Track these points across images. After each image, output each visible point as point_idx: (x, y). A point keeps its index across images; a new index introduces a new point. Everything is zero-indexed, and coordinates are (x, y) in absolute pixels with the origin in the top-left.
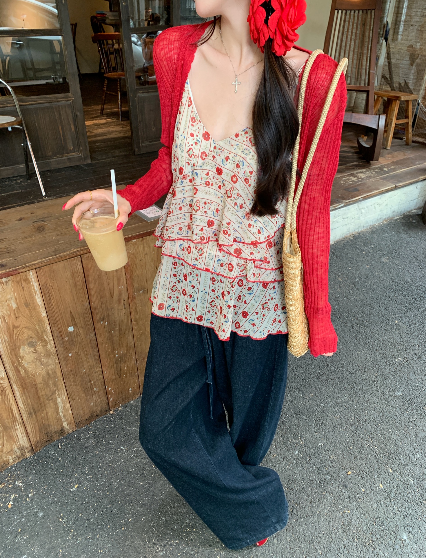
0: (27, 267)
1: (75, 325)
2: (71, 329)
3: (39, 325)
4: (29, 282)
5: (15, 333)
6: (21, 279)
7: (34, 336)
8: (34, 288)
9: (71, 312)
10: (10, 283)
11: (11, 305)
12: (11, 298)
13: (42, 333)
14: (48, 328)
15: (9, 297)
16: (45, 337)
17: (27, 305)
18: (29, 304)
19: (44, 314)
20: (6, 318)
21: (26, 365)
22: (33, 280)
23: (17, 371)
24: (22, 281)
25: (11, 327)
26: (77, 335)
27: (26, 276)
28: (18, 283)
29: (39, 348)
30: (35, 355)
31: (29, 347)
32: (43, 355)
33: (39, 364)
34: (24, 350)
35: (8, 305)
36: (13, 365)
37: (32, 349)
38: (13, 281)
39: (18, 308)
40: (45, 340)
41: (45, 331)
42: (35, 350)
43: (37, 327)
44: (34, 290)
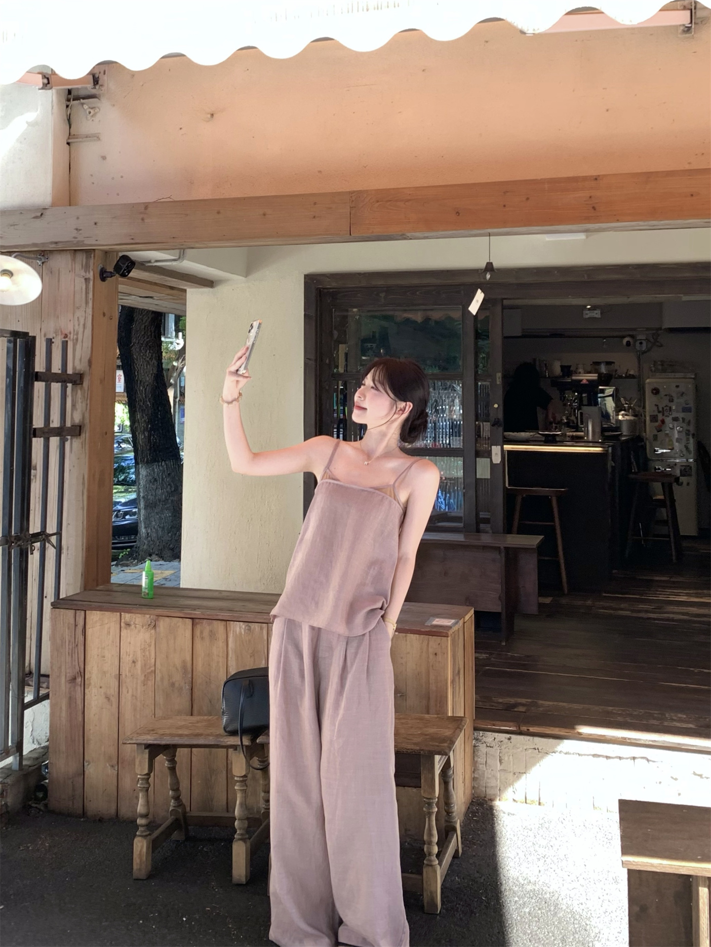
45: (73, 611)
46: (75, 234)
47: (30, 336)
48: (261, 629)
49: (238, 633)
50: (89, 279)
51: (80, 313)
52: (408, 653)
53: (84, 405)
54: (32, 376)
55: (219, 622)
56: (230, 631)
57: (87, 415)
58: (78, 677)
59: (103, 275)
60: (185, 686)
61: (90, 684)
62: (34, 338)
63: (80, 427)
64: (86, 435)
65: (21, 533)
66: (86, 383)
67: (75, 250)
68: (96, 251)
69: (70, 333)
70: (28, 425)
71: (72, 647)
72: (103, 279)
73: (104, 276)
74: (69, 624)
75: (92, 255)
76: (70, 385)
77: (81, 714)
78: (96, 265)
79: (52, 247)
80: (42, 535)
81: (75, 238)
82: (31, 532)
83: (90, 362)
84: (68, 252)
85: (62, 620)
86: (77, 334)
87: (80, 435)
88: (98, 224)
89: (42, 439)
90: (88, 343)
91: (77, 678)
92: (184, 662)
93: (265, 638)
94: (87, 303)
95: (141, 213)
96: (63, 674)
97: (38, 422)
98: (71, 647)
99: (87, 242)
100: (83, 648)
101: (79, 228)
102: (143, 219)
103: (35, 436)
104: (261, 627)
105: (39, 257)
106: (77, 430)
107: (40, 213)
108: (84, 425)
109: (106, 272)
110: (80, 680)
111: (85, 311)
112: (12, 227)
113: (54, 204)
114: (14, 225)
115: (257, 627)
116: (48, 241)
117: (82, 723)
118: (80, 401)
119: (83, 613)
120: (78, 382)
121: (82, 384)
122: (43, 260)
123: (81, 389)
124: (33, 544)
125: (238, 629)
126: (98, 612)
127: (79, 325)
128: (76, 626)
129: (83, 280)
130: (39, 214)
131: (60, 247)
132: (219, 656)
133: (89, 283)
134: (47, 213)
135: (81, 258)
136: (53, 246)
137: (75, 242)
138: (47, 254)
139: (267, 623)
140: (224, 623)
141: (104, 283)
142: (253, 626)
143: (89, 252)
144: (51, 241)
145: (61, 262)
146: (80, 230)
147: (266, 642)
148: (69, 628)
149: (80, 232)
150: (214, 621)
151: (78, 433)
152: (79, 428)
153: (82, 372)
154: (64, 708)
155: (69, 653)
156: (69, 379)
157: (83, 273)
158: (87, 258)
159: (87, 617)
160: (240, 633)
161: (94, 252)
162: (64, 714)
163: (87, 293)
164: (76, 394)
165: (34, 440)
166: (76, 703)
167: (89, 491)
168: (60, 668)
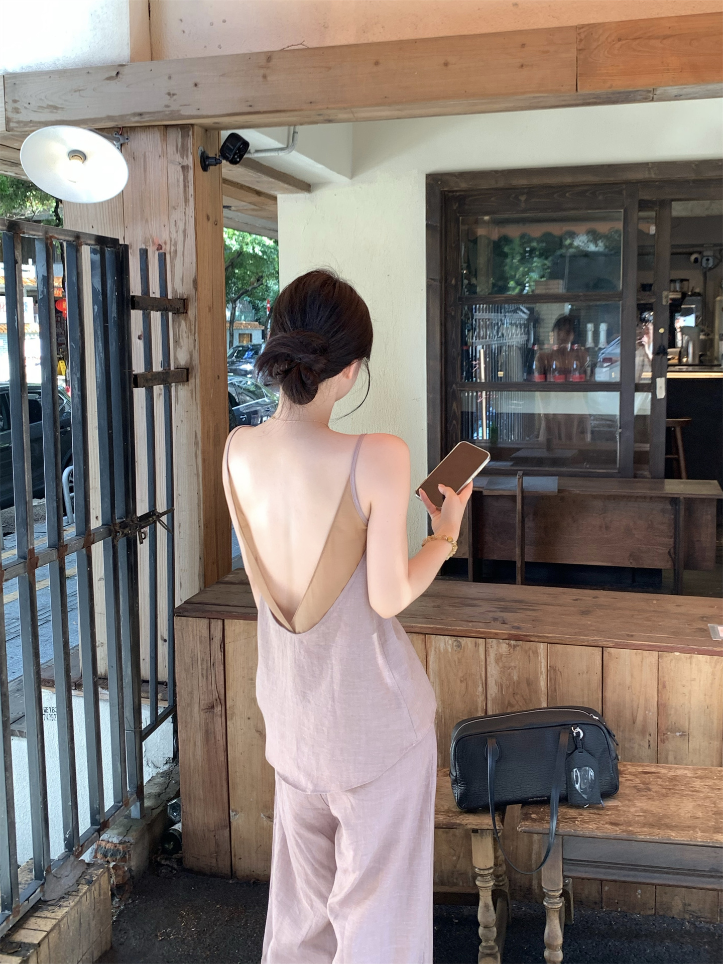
0: (539, 637)
4: (538, 656)
6: (530, 649)
8: (541, 665)
10: (518, 648)
11: (512, 675)
12: (515, 667)
15: (513, 664)
17: (529, 683)
18: (531, 683)
20: (504, 688)
22: (542, 656)
24: (531, 652)
25: (506, 703)
27: (536, 646)
28: (526, 652)
35: (510, 674)
38: (521, 648)
39: (518, 682)
44: (541, 668)
45: (206, 621)
46: (166, 100)
47: (121, 245)
48: (476, 645)
49: (442, 651)
50: (188, 166)
51: (177, 215)
52: (694, 680)
53: (191, 340)
54: (127, 303)
55: (414, 634)
56: (432, 647)
57: (196, 355)
58: (217, 706)
59: (205, 162)
61: (233, 714)
62: (126, 247)
63: (188, 369)
64: (196, 380)
65: (127, 517)
66: (191, 312)
67: (166, 126)
68: (196, 127)
69: (165, 243)
70: (127, 371)
71: (207, 667)
72: (205, 168)
73: (207, 163)
74: (200, 637)
75: (191, 133)
76: (170, 314)
77: (223, 753)
78: (194, 145)
79: (133, 122)
80: (153, 515)
81: (167, 106)
82: (139, 514)
83: (195, 282)
84: (156, 129)
85: (190, 632)
86: (176, 244)
87: (188, 380)
88: (199, 86)
89: (144, 388)
90: (190, 257)
91: (215, 707)
93: (482, 657)
94: (186, 201)
95: (261, 67)
96: (196, 700)
97: (138, 367)
98: (205, 667)
99: (185, 112)
100: (222, 667)
101: (172, 92)
102: (265, 77)
103: (137, 386)
104: (476, 643)
105: (117, 136)
106: (184, 374)
107: (116, 72)
108: (193, 368)
109: (208, 158)
110: (219, 708)
111: (185, 213)
112: (77, 93)
113: (132, 60)
114: (80, 90)
115: (469, 644)
116: (129, 113)
117: (224, 764)
118: (185, 335)
119: (220, 622)
120: (181, 310)
121: (186, 313)
122: (122, 142)
123: (185, 320)
124: (142, 531)
125: (442, 646)
126: (242, 621)
127: (177, 232)
128: (211, 639)
129: (179, 168)
130: (114, 74)
131: (146, 120)
133: (188, 172)
134: (124, 71)
135: (175, 137)
136: (137, 118)
137: (167, 113)
138: (127, 132)
139: (485, 638)
140: (422, 637)
141: (205, 173)
142: (463, 641)
143: (185, 129)
144: (133, 112)
145: (146, 143)
146: (174, 95)
147: (483, 663)
148: (201, 642)
149: (175, 97)
151: (185, 379)
152: (185, 370)
153: (185, 297)
154: (199, 744)
155: (202, 675)
156: (171, 306)
157: (178, 158)
158: (183, 137)
159: (226, 627)
160: (446, 651)
161: (193, 127)
162: (199, 752)
163: (186, 187)
164: (180, 326)
165: (135, 390)
166: (215, 738)
167: (203, 453)
168: (191, 693)
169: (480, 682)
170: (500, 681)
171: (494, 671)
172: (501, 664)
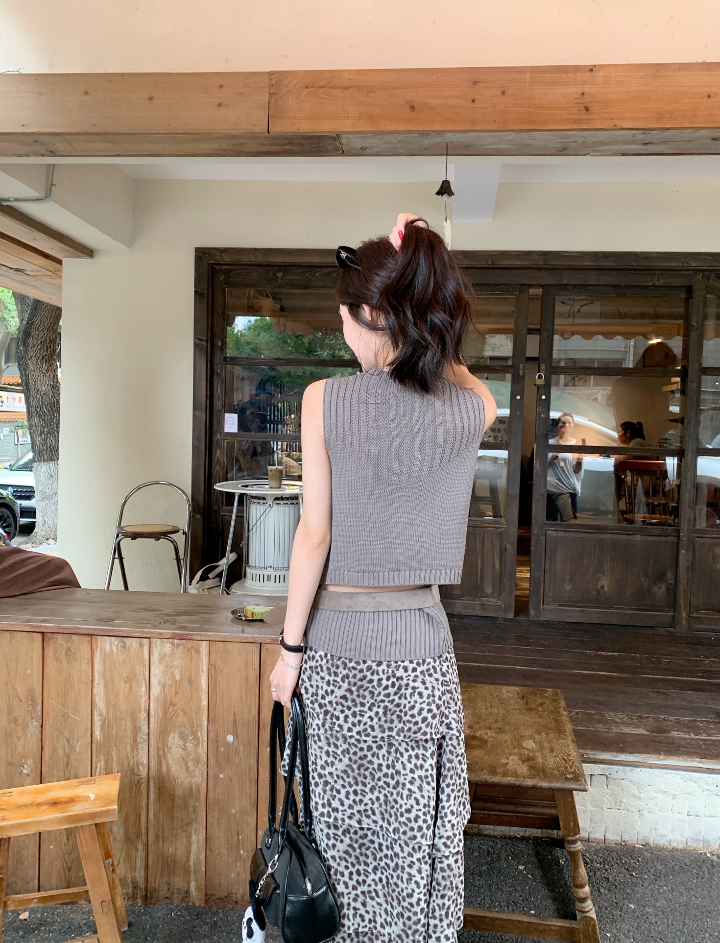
0: (202, 635)
1: (236, 736)
2: (230, 738)
3: (196, 715)
4: (200, 654)
5: (170, 711)
6: (192, 647)
7: (188, 726)
8: (202, 664)
9: (234, 715)
10: (181, 647)
11: (175, 674)
12: (178, 666)
13: (197, 727)
14: (205, 723)
15: (176, 663)
16: (199, 734)
17: (190, 682)
18: (192, 682)
19: (205, 703)
20: (167, 687)
21: (170, 761)
22: (204, 654)
23: (160, 763)
24: (193, 651)
25: (168, 703)
26: (236, 752)
27: (198, 645)
28: (188, 650)
29: (190, 746)
30: (183, 752)
31: (180, 738)
32: (191, 758)
33: (185, 769)
34: (173, 738)
35: (172, 673)
36: (158, 753)
37: (181, 743)
38: (184, 646)
39: (181, 681)
40: (198, 738)
41: (201, 725)
42: (184, 745)
43: (194, 716)
44: (202, 666)
48: (141, 645)
49: (108, 652)
55: (81, 637)
56: (97, 648)
60: (32, 723)
92: (31, 691)
93: (146, 656)
115: (134, 644)
125: (108, 646)
132: (80, 682)
139: (150, 639)
140: (88, 638)
142: (128, 641)
147: (147, 663)
150: (74, 637)
160: (111, 651)
169: (143, 683)
170: (163, 680)
171: (157, 670)
172: (164, 663)
